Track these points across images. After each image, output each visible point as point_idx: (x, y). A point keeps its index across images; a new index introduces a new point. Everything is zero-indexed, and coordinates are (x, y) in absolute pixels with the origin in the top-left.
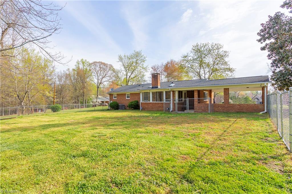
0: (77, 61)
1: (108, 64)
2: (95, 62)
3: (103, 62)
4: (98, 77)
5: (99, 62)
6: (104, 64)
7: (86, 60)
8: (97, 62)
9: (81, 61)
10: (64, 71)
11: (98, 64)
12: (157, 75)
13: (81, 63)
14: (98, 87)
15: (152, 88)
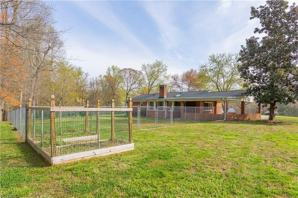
0: (108, 68)
1: (137, 71)
2: (125, 69)
3: (133, 69)
4: (127, 84)
5: (129, 69)
6: (134, 71)
7: (116, 67)
8: (126, 69)
9: (112, 68)
10: (96, 78)
11: (128, 71)
12: (164, 87)
13: (112, 70)
14: (127, 94)
15: (160, 98)
